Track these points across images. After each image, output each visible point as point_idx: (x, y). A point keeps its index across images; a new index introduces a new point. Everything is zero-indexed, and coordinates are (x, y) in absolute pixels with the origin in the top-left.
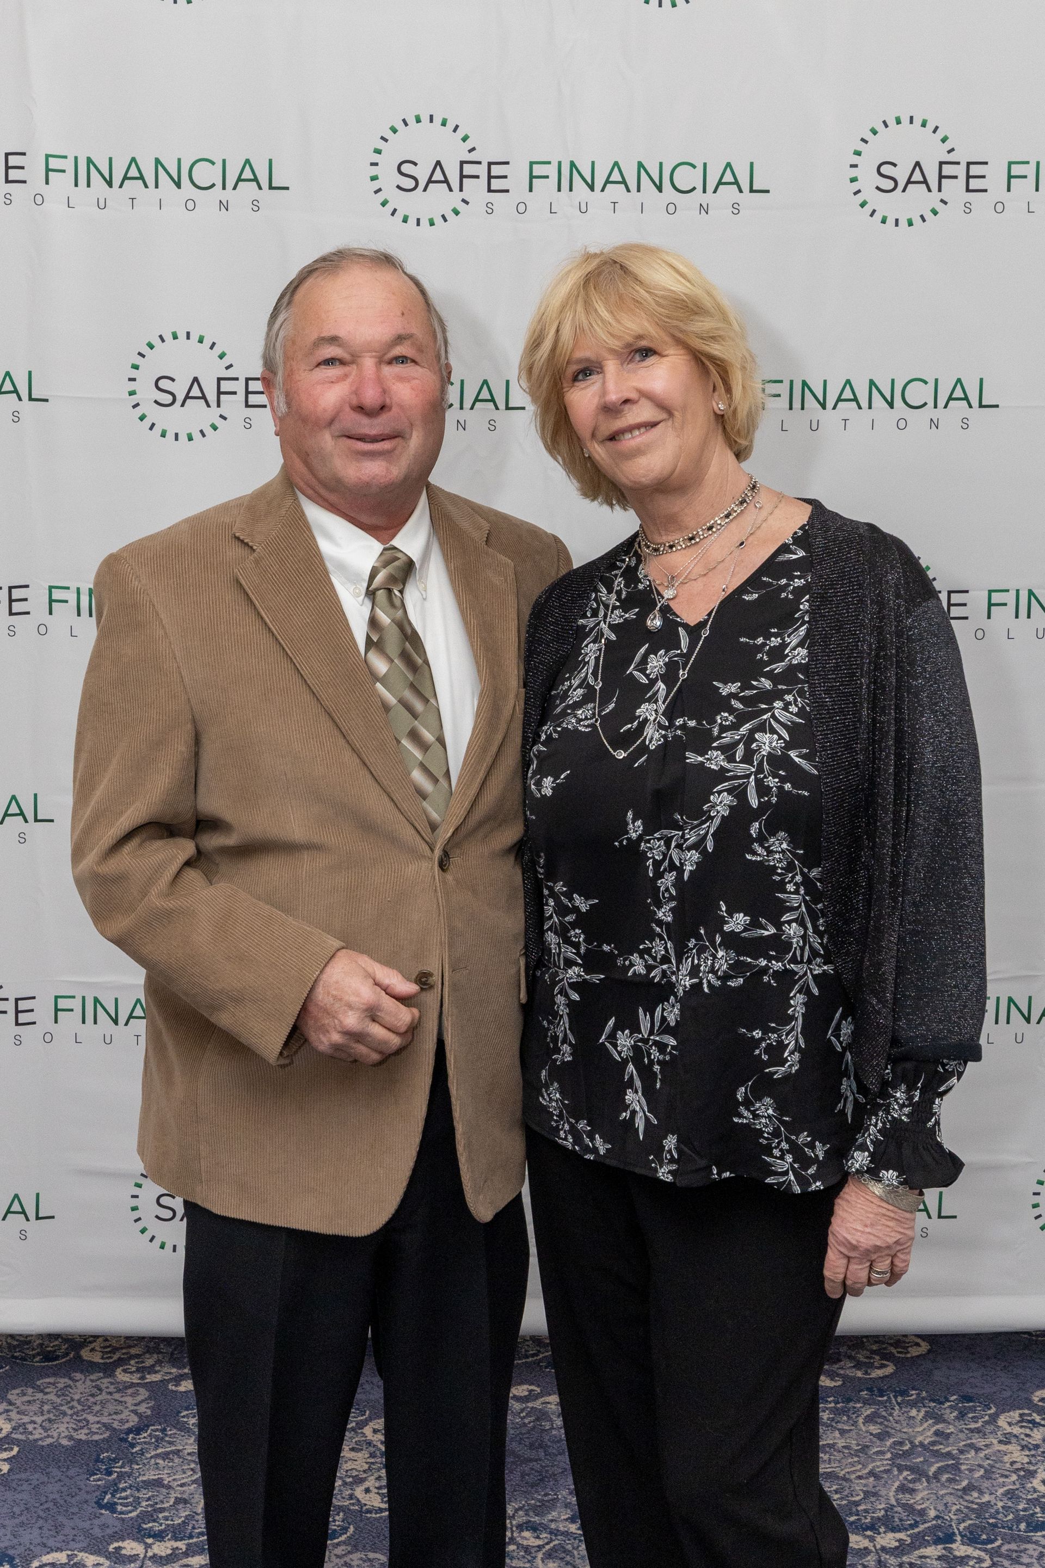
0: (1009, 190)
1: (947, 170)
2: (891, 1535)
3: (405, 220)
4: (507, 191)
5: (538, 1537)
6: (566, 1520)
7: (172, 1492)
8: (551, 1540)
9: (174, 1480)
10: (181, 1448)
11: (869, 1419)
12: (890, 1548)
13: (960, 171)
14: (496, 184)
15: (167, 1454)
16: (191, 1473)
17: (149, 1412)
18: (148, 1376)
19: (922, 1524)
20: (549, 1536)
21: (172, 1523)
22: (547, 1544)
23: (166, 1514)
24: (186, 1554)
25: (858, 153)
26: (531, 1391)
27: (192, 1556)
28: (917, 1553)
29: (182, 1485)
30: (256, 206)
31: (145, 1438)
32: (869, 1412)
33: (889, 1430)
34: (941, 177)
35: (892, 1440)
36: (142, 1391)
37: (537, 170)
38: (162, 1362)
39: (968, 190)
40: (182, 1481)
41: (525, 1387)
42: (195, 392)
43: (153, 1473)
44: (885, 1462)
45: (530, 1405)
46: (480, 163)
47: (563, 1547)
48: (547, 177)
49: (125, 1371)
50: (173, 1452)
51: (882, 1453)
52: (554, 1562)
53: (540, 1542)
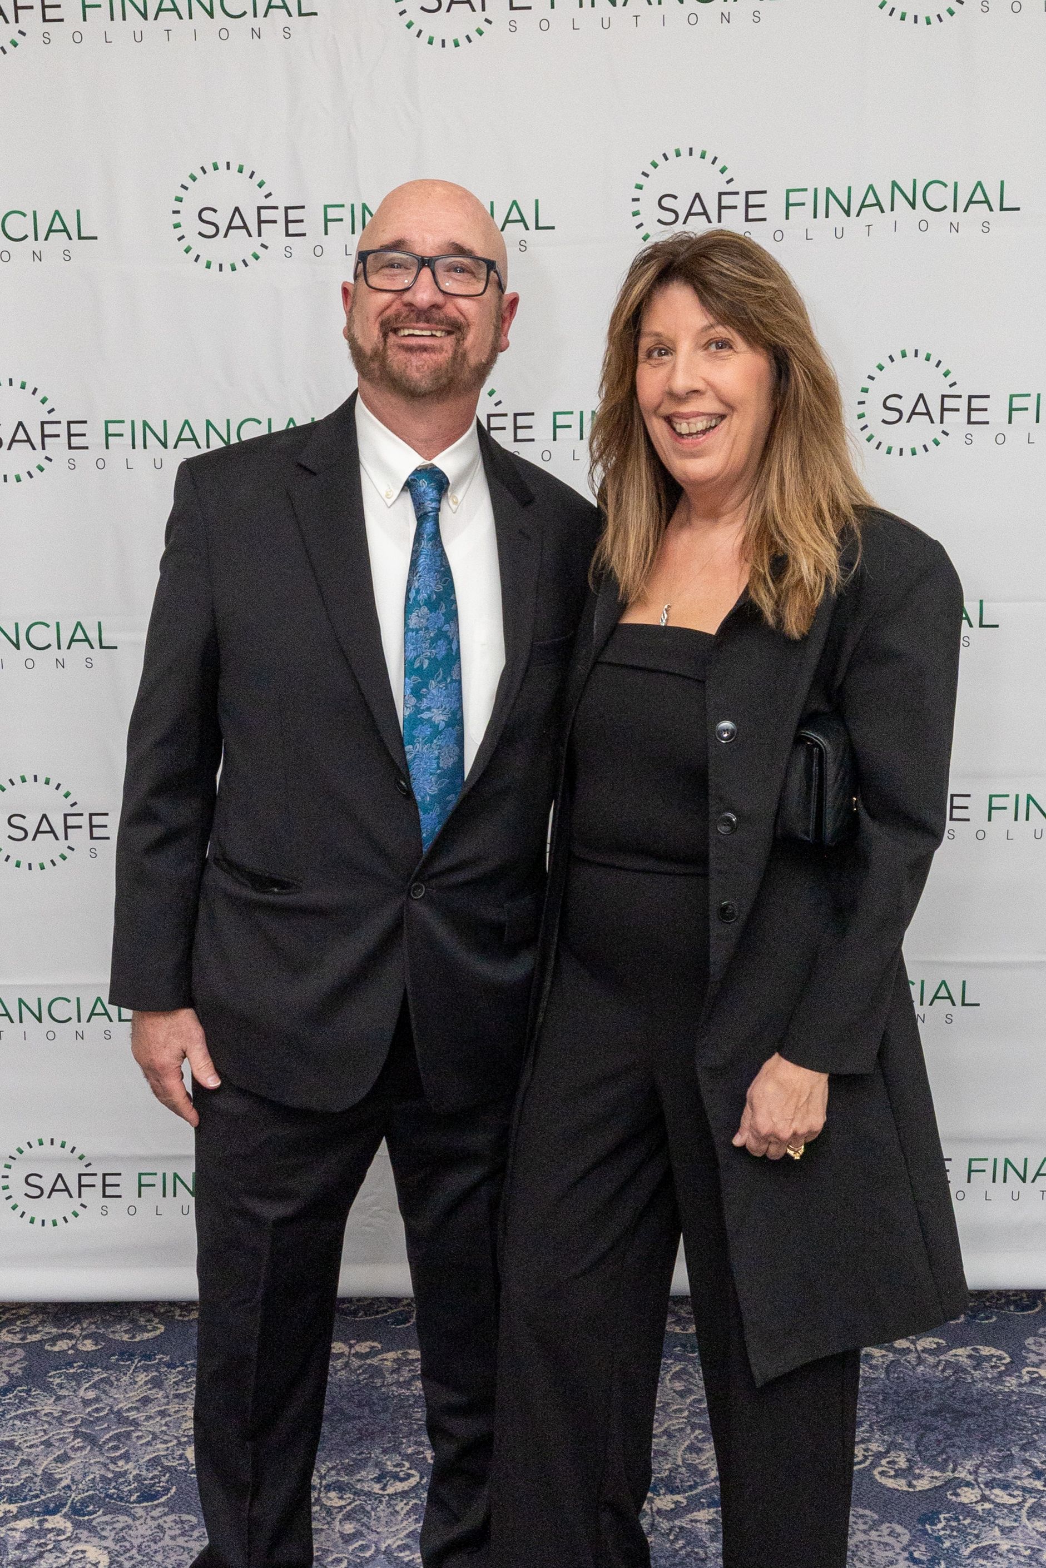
0: (787, 218)
1: (726, 201)
2: (669, 1497)
3: (208, 266)
4: (304, 235)
5: (341, 1498)
6: (372, 1479)
7: (20, 1453)
8: (354, 1500)
9: (25, 1441)
10: (40, 1408)
11: (677, 1376)
12: (666, 1511)
13: (739, 201)
14: (293, 228)
15: (25, 1415)
16: (43, 1434)
17: (20, 1372)
18: (29, 1337)
19: (702, 1485)
20: (352, 1496)
21: (11, 1485)
22: (349, 1504)
23: (9, 1476)
24: (16, 1518)
25: (639, 187)
26: (372, 1347)
27: (21, 1519)
28: (690, 1516)
29: (31, 1446)
30: (67, 256)
31: (10, 1399)
32: (677, 1369)
33: (692, 1387)
34: (721, 207)
35: (693, 1397)
36: (19, 1351)
37: (332, 213)
38: (45, 1322)
39: (747, 220)
40: (32, 1443)
41: (369, 1343)
42: (21, 435)
43: (7, 1434)
44: (681, 1420)
45: (368, 1362)
46: (276, 208)
47: (363, 1508)
48: (341, 220)
49: (9, 1332)
50: (31, 1413)
51: (681, 1411)
52: (351, 1523)
53: (343, 1503)
